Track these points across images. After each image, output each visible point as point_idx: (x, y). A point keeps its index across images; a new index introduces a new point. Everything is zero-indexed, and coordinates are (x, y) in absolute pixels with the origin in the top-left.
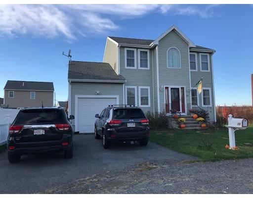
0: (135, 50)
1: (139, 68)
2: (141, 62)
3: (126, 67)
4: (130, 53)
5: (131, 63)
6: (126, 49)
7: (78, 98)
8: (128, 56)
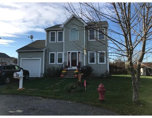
0: (55, 32)
1: (58, 42)
2: (59, 38)
3: (50, 42)
4: (53, 34)
5: (53, 39)
6: (50, 32)
7: (22, 60)
8: (51, 35)
